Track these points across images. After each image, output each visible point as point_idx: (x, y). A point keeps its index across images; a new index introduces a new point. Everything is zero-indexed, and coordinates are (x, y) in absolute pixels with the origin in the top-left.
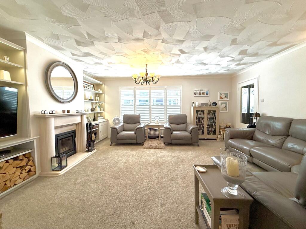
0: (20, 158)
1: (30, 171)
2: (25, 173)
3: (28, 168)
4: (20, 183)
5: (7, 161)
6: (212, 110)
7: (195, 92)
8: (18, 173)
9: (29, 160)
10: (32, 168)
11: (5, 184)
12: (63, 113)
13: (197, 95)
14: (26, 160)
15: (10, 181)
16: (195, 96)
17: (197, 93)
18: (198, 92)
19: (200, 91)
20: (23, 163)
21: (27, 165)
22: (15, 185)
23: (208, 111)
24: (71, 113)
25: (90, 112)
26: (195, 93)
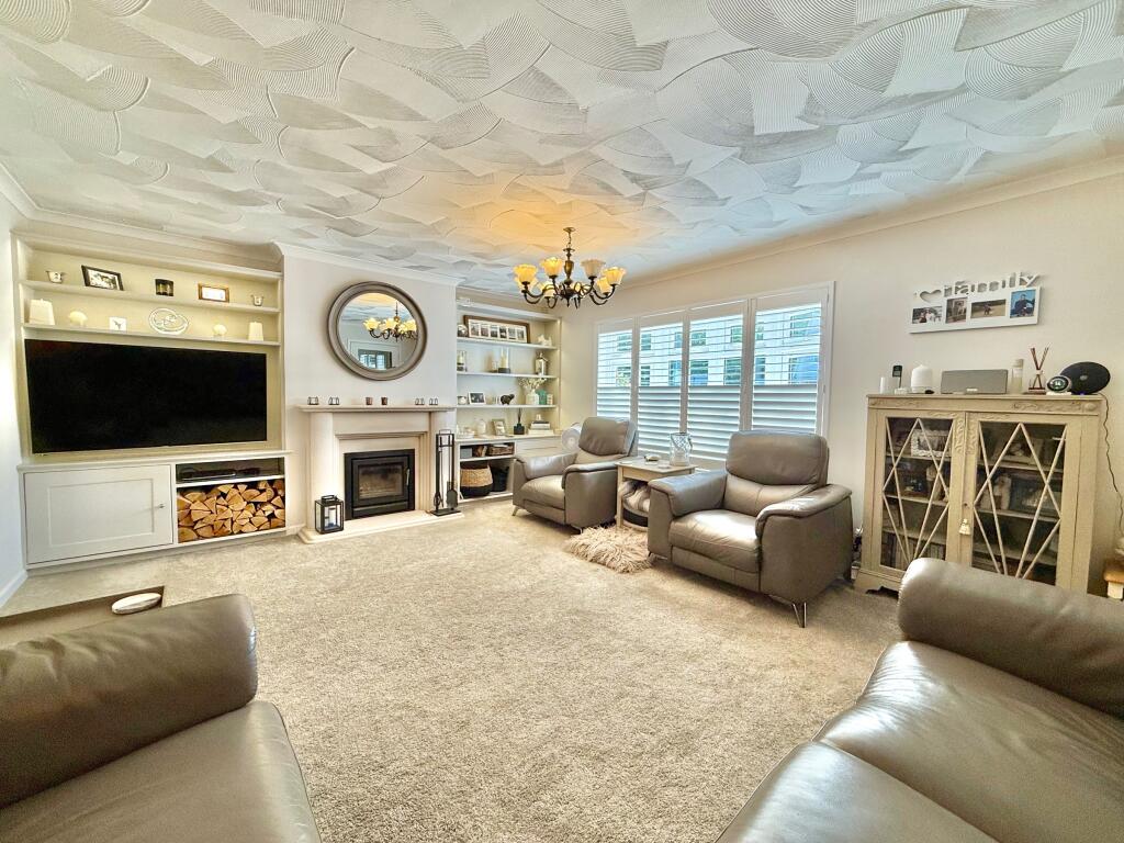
0: (261, 487)
1: (272, 516)
2: (261, 518)
3: (269, 509)
4: (250, 532)
5: (236, 486)
6: (1021, 420)
7: (921, 304)
8: (248, 514)
9: (276, 495)
10: (277, 512)
11: (224, 525)
12: (368, 404)
13: (930, 325)
14: (270, 492)
15: (232, 523)
16: (920, 327)
17: (932, 311)
18: (940, 302)
19: (960, 295)
20: (263, 498)
21: (269, 502)
22: (241, 532)
23: (982, 423)
24: (391, 404)
25: (499, 405)
26: (919, 315)
